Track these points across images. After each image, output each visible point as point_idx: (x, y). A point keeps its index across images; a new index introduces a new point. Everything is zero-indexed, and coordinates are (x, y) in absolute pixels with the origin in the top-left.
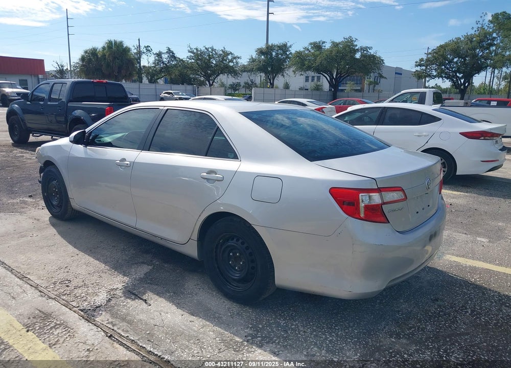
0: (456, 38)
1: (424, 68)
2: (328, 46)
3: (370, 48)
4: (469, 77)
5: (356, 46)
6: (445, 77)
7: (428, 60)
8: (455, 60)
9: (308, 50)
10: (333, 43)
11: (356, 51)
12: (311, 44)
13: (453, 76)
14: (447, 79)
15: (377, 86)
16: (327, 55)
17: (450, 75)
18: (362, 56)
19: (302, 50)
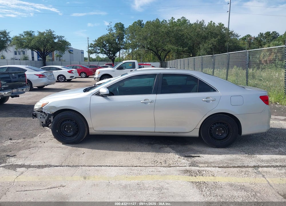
0: (106, 34)
1: (93, 48)
2: (36, 34)
3: (63, 37)
4: (114, 53)
5: (55, 35)
6: (104, 53)
7: (95, 44)
8: (107, 45)
9: (22, 36)
10: (40, 33)
11: (55, 38)
12: (25, 32)
13: (108, 53)
14: (105, 54)
15: (61, 57)
16: (38, 40)
17: (106, 52)
18: (59, 41)
19: (18, 35)
